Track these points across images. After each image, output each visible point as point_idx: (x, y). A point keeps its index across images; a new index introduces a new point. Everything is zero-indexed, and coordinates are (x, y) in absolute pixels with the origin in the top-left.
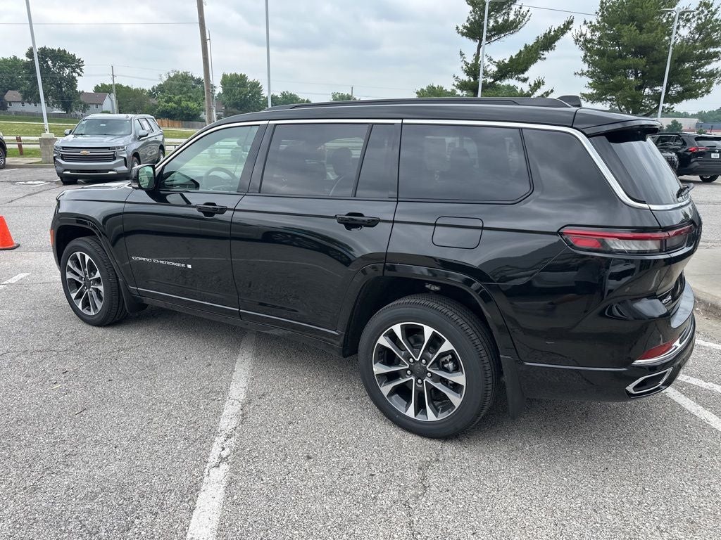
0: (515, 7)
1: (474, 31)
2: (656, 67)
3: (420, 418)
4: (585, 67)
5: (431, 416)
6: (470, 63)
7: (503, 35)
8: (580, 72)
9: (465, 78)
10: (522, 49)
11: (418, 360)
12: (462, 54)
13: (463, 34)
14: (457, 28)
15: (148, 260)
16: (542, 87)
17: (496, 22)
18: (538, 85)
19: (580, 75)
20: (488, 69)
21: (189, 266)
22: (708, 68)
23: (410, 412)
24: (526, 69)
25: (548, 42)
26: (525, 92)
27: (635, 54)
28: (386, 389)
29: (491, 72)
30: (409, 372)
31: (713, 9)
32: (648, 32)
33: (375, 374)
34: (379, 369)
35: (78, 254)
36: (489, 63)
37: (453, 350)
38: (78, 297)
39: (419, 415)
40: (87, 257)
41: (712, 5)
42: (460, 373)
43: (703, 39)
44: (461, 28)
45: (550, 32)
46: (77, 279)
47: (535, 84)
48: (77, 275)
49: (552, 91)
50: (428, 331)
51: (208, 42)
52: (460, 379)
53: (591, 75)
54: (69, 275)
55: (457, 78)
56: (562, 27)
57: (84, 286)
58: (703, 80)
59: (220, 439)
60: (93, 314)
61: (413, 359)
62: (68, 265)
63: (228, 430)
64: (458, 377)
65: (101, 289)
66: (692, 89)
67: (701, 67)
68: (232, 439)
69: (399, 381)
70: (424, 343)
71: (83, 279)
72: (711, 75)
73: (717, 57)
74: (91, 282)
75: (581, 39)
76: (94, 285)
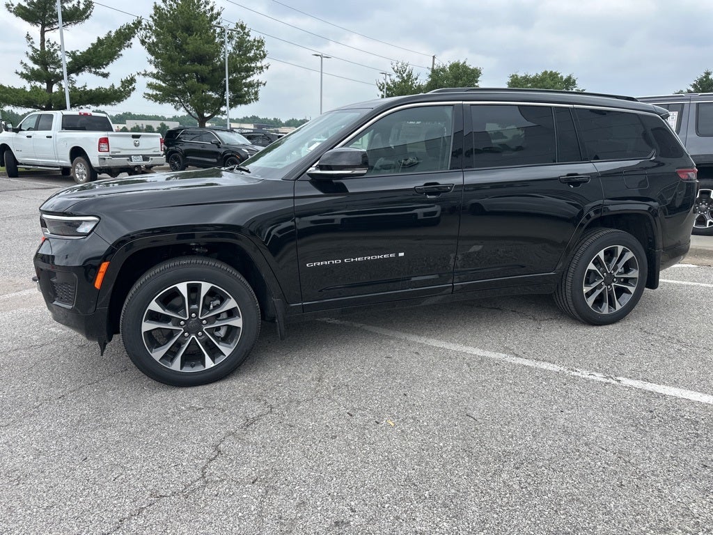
1: (35, 13)
3: (613, 311)
10: (96, 42)
14: (7, 6)
15: (335, 262)
19: (143, 75)
21: (401, 254)
22: (249, 80)
25: (123, 38)
26: (116, 88)
27: (193, 61)
28: (590, 302)
30: (603, 283)
31: (246, 31)
33: (584, 294)
34: (586, 289)
39: (611, 310)
41: (245, 28)
43: (242, 55)
44: (11, 6)
45: (121, 29)
53: (155, 76)
55: (25, 65)
56: (132, 26)
57: (184, 333)
58: (246, 89)
59: (576, 374)
60: (213, 365)
61: (607, 272)
62: (149, 310)
63: (562, 369)
64: (634, 274)
65: (237, 322)
66: (243, 96)
67: (246, 78)
68: (578, 370)
69: (598, 292)
70: (614, 258)
71: (182, 323)
72: (250, 85)
73: (253, 71)
74: (204, 322)
75: (146, 40)
76: (213, 323)
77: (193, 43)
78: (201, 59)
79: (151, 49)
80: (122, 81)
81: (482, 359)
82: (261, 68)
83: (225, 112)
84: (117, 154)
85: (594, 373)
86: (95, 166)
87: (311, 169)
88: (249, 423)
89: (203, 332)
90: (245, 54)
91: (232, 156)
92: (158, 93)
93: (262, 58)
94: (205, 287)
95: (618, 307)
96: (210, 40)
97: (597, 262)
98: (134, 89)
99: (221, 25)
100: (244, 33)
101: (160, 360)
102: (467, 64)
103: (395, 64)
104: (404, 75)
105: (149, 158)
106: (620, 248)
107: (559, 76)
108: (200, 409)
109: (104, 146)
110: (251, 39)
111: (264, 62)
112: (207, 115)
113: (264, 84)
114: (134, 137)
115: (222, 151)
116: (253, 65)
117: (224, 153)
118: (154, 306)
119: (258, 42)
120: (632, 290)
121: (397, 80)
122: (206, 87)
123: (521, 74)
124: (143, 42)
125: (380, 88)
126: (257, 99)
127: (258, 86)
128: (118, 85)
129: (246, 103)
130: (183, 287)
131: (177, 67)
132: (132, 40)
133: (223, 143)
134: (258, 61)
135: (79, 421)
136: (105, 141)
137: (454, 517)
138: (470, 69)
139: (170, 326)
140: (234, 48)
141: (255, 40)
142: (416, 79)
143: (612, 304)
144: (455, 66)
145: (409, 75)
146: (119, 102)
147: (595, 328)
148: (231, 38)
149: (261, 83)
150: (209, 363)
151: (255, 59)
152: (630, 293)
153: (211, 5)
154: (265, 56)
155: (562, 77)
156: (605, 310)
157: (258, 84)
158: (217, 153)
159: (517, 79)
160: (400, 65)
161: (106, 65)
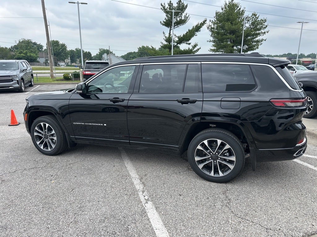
0: (184, 14)
1: (168, 24)
2: (238, 38)
3: (216, 176)
4: (212, 39)
5: (221, 174)
6: (167, 37)
7: (179, 25)
8: (209, 41)
9: (166, 43)
10: (188, 31)
11: (214, 153)
12: (164, 33)
13: (163, 25)
14: (161, 22)
15: (82, 124)
16: (197, 46)
17: (177, 20)
18: (195, 46)
20: (175, 39)
21: (105, 125)
22: (257, 39)
23: (212, 174)
24: (190, 39)
25: (198, 28)
26: (190, 49)
27: (230, 33)
28: (201, 166)
29: (175, 41)
30: (210, 158)
31: (257, 16)
32: (235, 25)
33: (196, 161)
34: (197, 159)
35: (42, 124)
36: (175, 37)
37: (230, 148)
38: (41, 143)
39: (215, 175)
40: (47, 125)
41: (256, 15)
42: (233, 156)
43: (254, 28)
44: (162, 22)
45: (198, 24)
46: (40, 135)
47: (194, 45)
48: (40, 133)
49: (200, 48)
50: (219, 142)
51: (48, 26)
52: (233, 158)
53: (214, 41)
54: (35, 134)
55: (162, 43)
56: (202, 22)
57: (44, 138)
60: (50, 150)
62: (35, 129)
65: (55, 138)
67: (255, 38)
69: (206, 162)
71: (43, 135)
72: (258, 41)
73: (260, 34)
74: (49, 136)
77: (228, 25)
78: (233, 32)
79: (212, 30)
82: (265, 33)
93: (265, 28)
97: (204, 146)
101: (38, 145)
110: (259, 19)
111: (266, 30)
113: (265, 40)
116: (260, 32)
119: (263, 20)
120: (231, 167)
124: (208, 28)
126: (258, 48)
134: (262, 29)
141: (261, 20)
143: (216, 172)
151: (259, 30)
152: (229, 168)
153: (239, 7)
154: (266, 26)
157: (262, 40)
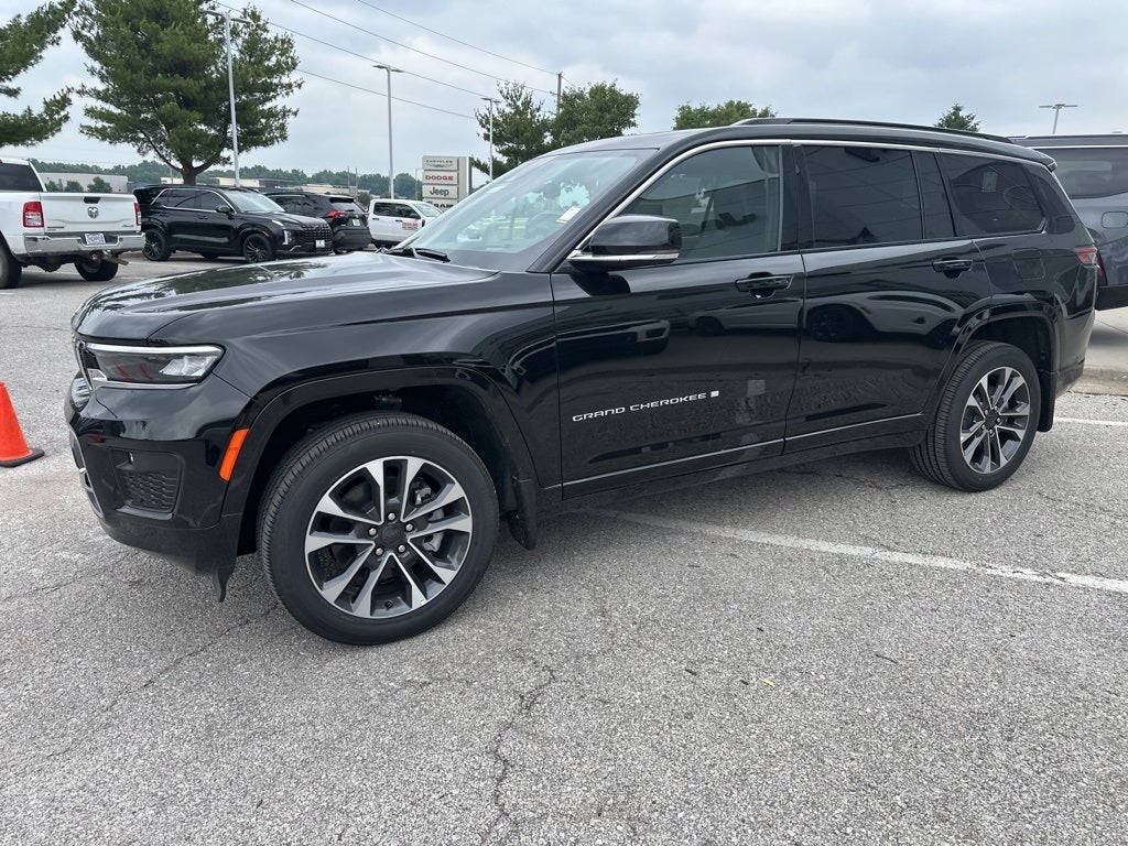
3: (995, 468)
11: (994, 408)
15: (616, 410)
18: (62, 103)
19: (78, 92)
21: (715, 394)
22: (268, 105)
28: (970, 456)
31: (261, 23)
33: (962, 443)
34: (963, 436)
37: (1024, 384)
38: (355, 587)
41: (259, 17)
42: (1026, 402)
43: (254, 63)
52: (1026, 410)
54: (315, 543)
56: (59, 7)
57: (375, 550)
58: (263, 121)
59: (994, 572)
60: (425, 602)
61: (989, 409)
62: (319, 513)
63: (969, 565)
64: (1024, 410)
65: (464, 524)
66: (260, 132)
67: (263, 103)
68: (993, 566)
69: (977, 441)
70: (999, 387)
71: (372, 531)
72: (271, 114)
73: (275, 90)
74: (409, 527)
75: (84, 32)
76: (423, 528)
77: (170, 40)
78: (185, 66)
79: (93, 50)
80: (45, 103)
81: (842, 560)
82: (289, 86)
83: (229, 159)
84: (58, 230)
85: (1018, 569)
86: (16, 253)
87: (574, 253)
88: (528, 703)
89: (407, 545)
90: (261, 62)
91: (253, 232)
92: (107, 125)
93: (289, 69)
94: (414, 465)
95: (1004, 461)
96: (199, 36)
97: (979, 393)
98: (66, 118)
99: (217, 11)
100: (258, 26)
101: (335, 602)
102: (617, 88)
103: (503, 85)
104: (519, 103)
105: (116, 238)
106: (1009, 371)
107: (751, 109)
108: (425, 684)
109: (33, 217)
110: (270, 36)
111: (293, 77)
112: (196, 164)
113: (295, 114)
114: (87, 200)
115: (237, 224)
116: (275, 81)
117: (241, 229)
118: (327, 505)
119: (283, 41)
120: (1021, 434)
121: (508, 110)
122: (196, 115)
123: (695, 106)
124: (77, 36)
125: (481, 123)
126: (285, 138)
127: (284, 116)
128: (38, 110)
129: (265, 144)
130: (376, 469)
131: (141, 80)
132: (61, 32)
133: (239, 211)
134: (283, 74)
135: (209, 729)
136: (35, 207)
137: (966, 837)
138: (621, 95)
139: (350, 539)
140: (241, 52)
141: (276, 38)
142: (538, 110)
143: (995, 458)
144: (598, 91)
145: (527, 103)
146: (40, 140)
147: (973, 496)
148: (235, 33)
149: (289, 111)
150: (419, 600)
151: (279, 69)
152: (1017, 439)
154: (295, 65)
155: (754, 112)
156: (987, 466)
157: (285, 113)
158: (228, 228)
159: (689, 112)
160: (511, 86)
161: (13, 75)
